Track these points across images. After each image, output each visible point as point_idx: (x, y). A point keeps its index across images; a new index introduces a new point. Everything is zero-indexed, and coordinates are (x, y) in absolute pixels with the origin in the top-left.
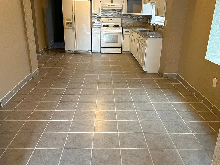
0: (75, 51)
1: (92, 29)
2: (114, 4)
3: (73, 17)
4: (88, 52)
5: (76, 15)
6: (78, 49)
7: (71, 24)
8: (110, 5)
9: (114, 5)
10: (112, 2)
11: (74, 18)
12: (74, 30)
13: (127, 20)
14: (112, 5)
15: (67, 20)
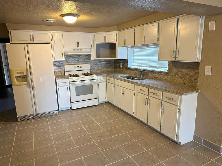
0: (34, 115)
1: (57, 81)
2: (80, 48)
3: (27, 68)
4: (55, 112)
5: (31, 64)
6: (38, 112)
7: (25, 78)
8: (75, 50)
9: (80, 50)
10: (78, 46)
11: (29, 70)
12: (31, 86)
13: (95, 66)
14: (79, 50)
15: (18, 73)
